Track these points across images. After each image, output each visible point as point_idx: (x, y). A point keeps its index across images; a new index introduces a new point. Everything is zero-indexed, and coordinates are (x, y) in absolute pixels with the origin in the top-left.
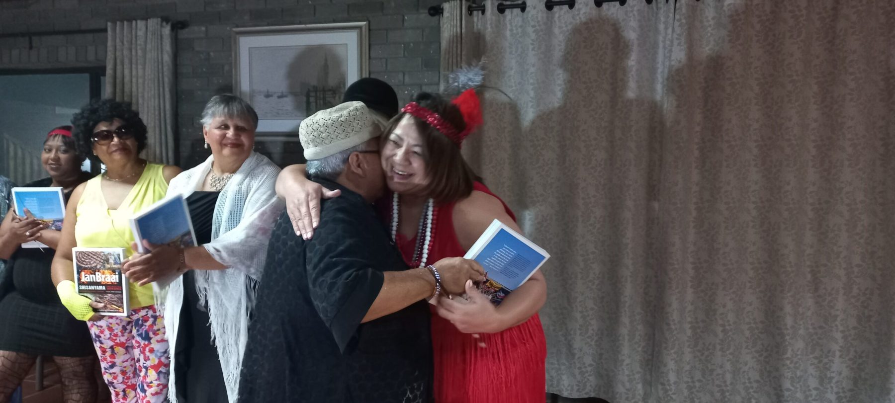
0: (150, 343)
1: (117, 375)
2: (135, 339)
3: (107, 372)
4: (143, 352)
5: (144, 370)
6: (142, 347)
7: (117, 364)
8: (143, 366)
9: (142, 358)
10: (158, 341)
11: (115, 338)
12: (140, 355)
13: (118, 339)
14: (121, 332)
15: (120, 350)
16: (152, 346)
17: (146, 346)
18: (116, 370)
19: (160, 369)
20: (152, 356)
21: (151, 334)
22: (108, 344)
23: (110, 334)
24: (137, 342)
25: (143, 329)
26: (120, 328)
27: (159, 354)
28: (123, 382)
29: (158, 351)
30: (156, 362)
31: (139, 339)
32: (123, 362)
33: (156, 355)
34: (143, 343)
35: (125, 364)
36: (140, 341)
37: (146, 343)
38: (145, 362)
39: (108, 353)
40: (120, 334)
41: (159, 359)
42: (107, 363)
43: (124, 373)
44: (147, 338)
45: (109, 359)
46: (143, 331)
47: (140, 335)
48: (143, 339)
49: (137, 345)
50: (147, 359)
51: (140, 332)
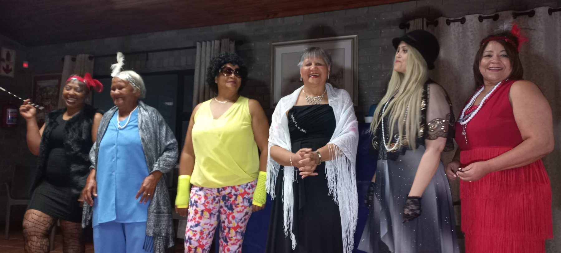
0: (233, 212)
1: (197, 233)
2: (223, 208)
3: (191, 230)
4: (228, 218)
5: (227, 229)
6: (228, 214)
7: (201, 224)
8: (227, 226)
9: (226, 221)
10: (238, 212)
11: (206, 204)
12: (225, 219)
13: (209, 205)
14: (212, 201)
15: (206, 214)
16: (234, 214)
17: (230, 214)
18: (198, 229)
19: (238, 230)
20: (233, 221)
21: (234, 207)
22: (201, 208)
23: (205, 201)
24: (224, 210)
25: (228, 203)
26: (212, 198)
27: (238, 220)
28: (198, 241)
29: (237, 218)
30: (236, 225)
31: (226, 209)
32: (205, 224)
33: (236, 221)
34: (228, 211)
35: (206, 226)
36: (226, 210)
37: (230, 212)
38: (228, 224)
39: (198, 215)
40: (211, 202)
41: (238, 223)
42: (195, 222)
43: (202, 233)
44: (231, 209)
45: (197, 219)
46: (228, 204)
47: (227, 206)
48: (229, 209)
49: (224, 212)
50: (230, 222)
51: (227, 204)
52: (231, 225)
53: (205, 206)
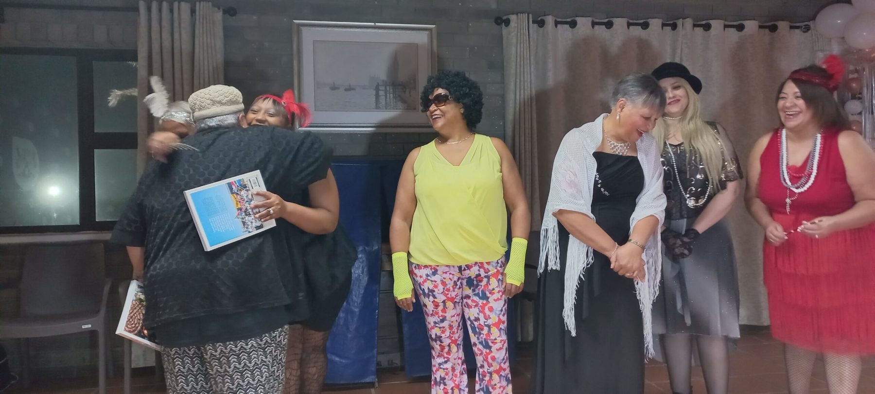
0: (488, 302)
2: (471, 298)
3: (436, 327)
4: (482, 311)
5: (486, 329)
6: (481, 306)
7: (447, 318)
8: (485, 324)
9: (481, 316)
10: (495, 300)
11: (447, 293)
12: (479, 314)
13: (450, 293)
14: (453, 287)
15: (450, 304)
16: (490, 305)
17: (484, 305)
18: (445, 325)
20: (492, 315)
21: (488, 294)
22: (441, 298)
23: (444, 289)
24: (474, 301)
25: (479, 289)
26: (452, 283)
27: (497, 313)
29: (496, 310)
30: (496, 320)
31: (476, 298)
33: (495, 314)
34: (480, 302)
36: (478, 301)
37: (485, 302)
38: (485, 321)
39: (441, 308)
40: (451, 289)
41: (499, 319)
42: (439, 317)
44: (484, 297)
45: (441, 313)
47: (477, 295)
48: (480, 298)
50: (487, 318)
51: (477, 292)
52: (490, 322)
53: (446, 295)
